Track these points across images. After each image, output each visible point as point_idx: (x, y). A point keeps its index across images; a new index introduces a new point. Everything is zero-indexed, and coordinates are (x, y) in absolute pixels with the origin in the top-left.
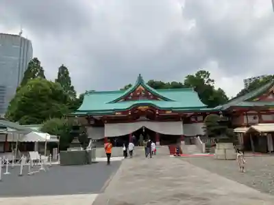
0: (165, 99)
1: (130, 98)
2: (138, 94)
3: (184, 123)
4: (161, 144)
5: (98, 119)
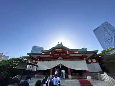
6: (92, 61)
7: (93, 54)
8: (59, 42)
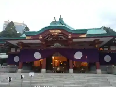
4: (74, 72)
6: (109, 49)
7: (112, 38)
8: (55, 18)
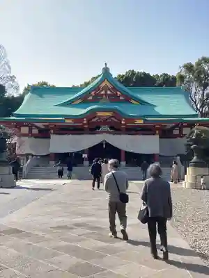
0: (142, 103)
1: (91, 98)
2: (103, 92)
3: (160, 137)
4: (127, 165)
5: (43, 127)
